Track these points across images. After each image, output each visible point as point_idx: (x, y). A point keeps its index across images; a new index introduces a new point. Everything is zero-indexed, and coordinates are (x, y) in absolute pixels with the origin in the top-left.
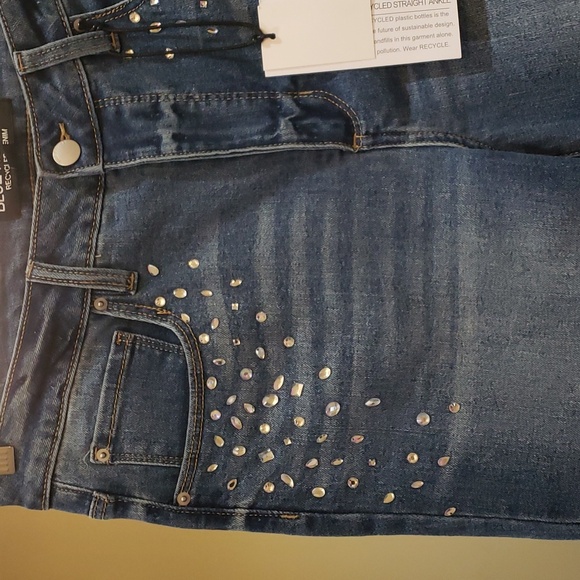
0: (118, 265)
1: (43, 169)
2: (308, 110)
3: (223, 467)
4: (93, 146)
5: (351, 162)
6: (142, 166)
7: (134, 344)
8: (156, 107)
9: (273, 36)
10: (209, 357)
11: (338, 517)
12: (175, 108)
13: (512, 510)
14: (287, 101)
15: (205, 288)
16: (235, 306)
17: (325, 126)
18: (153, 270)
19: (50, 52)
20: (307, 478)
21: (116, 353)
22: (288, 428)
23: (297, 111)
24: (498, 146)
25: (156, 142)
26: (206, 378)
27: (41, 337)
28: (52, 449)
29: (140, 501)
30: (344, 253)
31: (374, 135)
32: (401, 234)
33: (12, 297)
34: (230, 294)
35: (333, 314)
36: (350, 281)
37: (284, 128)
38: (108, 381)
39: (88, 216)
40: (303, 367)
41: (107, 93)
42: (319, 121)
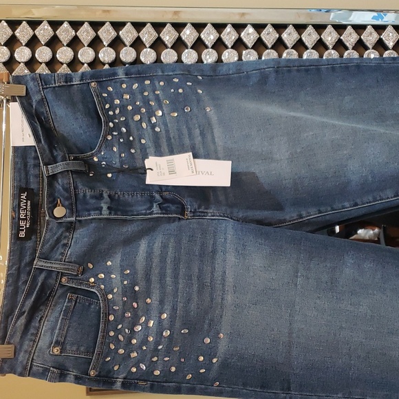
0: (75, 262)
2: (166, 200)
3: (113, 359)
4: (72, 209)
5: (183, 222)
6: (92, 219)
7: (77, 300)
8: (101, 195)
10: (111, 305)
11: (165, 384)
12: (110, 196)
13: (245, 385)
14: (157, 196)
15: (111, 273)
16: (126, 282)
17: (173, 208)
18: (90, 266)
20: (152, 366)
21: (68, 302)
22: (145, 342)
23: (161, 200)
24: (245, 220)
25: (100, 209)
26: (109, 315)
27: (35, 293)
28: (33, 347)
29: (72, 373)
30: (177, 262)
31: (194, 213)
32: (202, 255)
33: (22, 275)
34: (124, 277)
35: (169, 289)
36: (178, 274)
37: (155, 208)
38: (63, 315)
39: (65, 241)
40: (154, 313)
41: (80, 187)
42: (171, 205)
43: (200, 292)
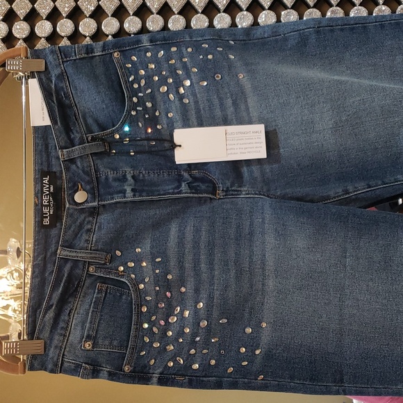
0: (102, 250)
1: (70, 204)
2: (195, 179)
3: (148, 353)
4: (93, 194)
5: (215, 203)
6: (116, 203)
7: (107, 290)
8: (124, 176)
9: (180, 146)
10: (144, 295)
11: (204, 379)
12: (133, 177)
13: (292, 378)
14: (186, 175)
15: (142, 262)
16: (157, 271)
17: (203, 187)
18: (118, 253)
19: (77, 150)
20: (190, 359)
21: (98, 293)
22: (181, 333)
23: (190, 179)
24: (284, 197)
25: (124, 192)
26: (141, 307)
27: (62, 284)
28: (63, 341)
29: (106, 369)
30: (211, 246)
31: (226, 191)
32: (238, 239)
33: (49, 266)
34: (155, 265)
35: (204, 276)
36: (213, 260)
37: (184, 187)
38: (93, 308)
39: (89, 227)
40: (190, 302)
41: (102, 170)
42: (201, 184)
43: (238, 278)
